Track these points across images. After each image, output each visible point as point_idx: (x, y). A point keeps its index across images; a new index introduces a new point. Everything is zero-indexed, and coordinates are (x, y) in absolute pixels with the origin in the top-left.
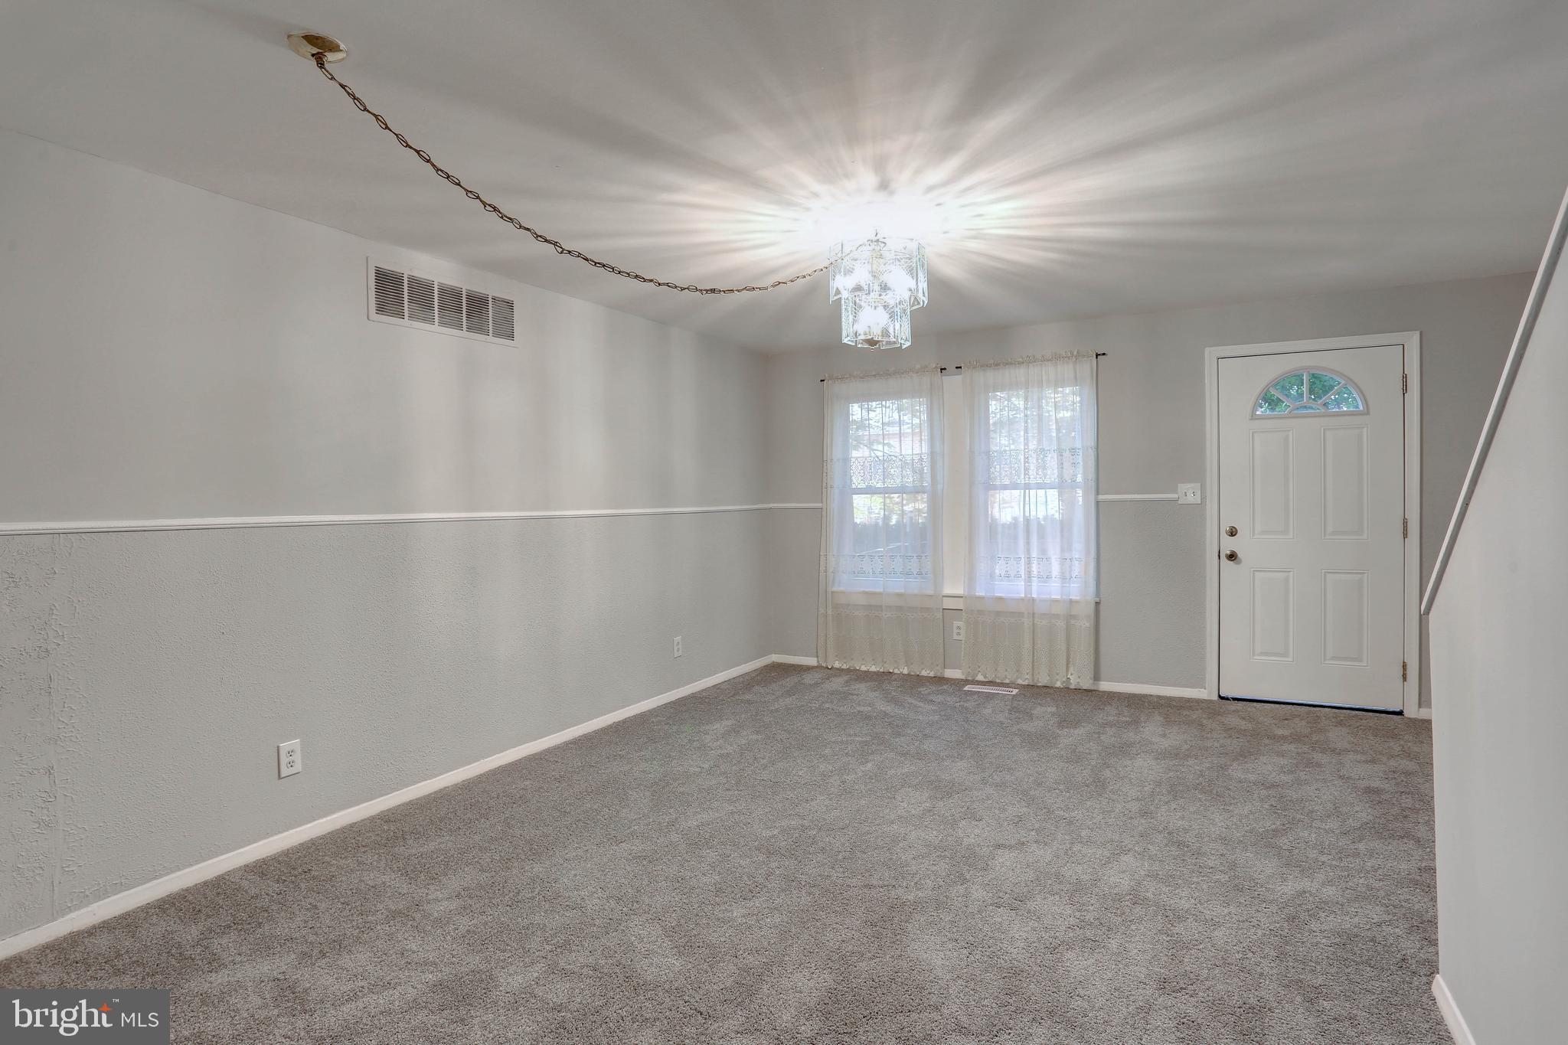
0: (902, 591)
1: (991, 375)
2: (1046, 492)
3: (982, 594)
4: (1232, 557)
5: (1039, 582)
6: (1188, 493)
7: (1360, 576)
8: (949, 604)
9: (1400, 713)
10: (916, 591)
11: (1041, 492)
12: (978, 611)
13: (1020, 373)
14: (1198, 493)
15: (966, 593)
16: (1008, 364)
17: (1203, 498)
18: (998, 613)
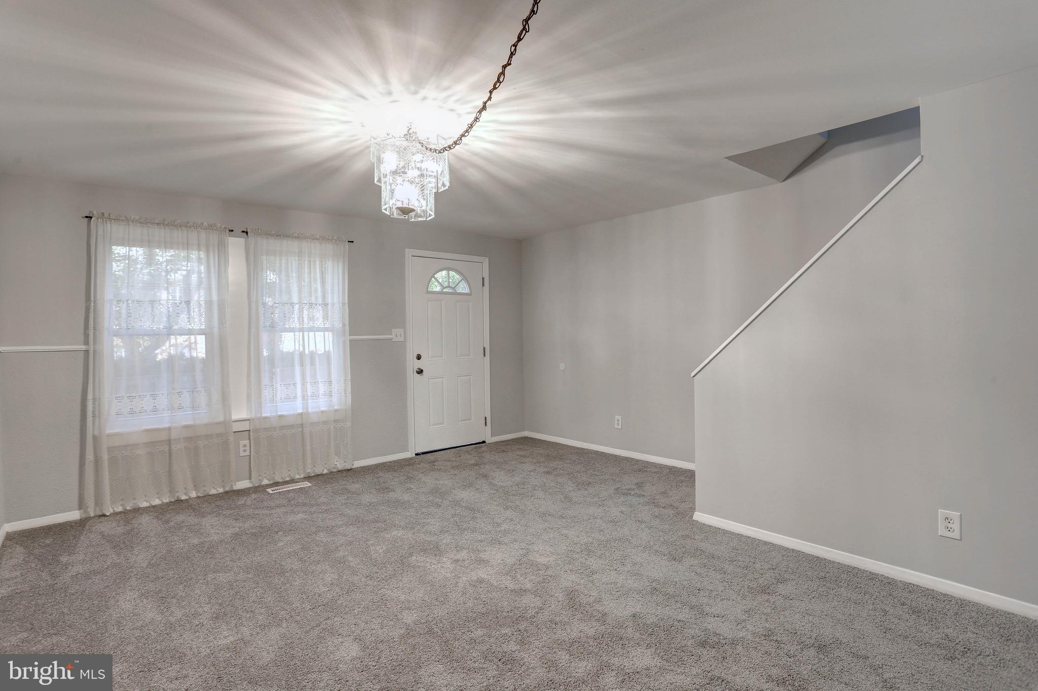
0: (190, 422)
1: (274, 244)
2: (315, 334)
3: (268, 415)
4: (420, 372)
5: (313, 399)
6: (396, 335)
7: (469, 377)
8: (236, 427)
9: (484, 442)
10: (206, 421)
11: (312, 334)
12: (264, 429)
13: (294, 245)
14: (402, 335)
15: (253, 416)
16: (287, 236)
17: (405, 338)
18: (282, 428)
